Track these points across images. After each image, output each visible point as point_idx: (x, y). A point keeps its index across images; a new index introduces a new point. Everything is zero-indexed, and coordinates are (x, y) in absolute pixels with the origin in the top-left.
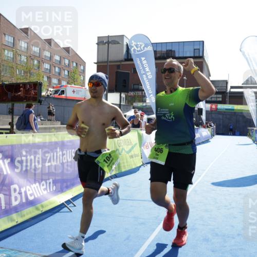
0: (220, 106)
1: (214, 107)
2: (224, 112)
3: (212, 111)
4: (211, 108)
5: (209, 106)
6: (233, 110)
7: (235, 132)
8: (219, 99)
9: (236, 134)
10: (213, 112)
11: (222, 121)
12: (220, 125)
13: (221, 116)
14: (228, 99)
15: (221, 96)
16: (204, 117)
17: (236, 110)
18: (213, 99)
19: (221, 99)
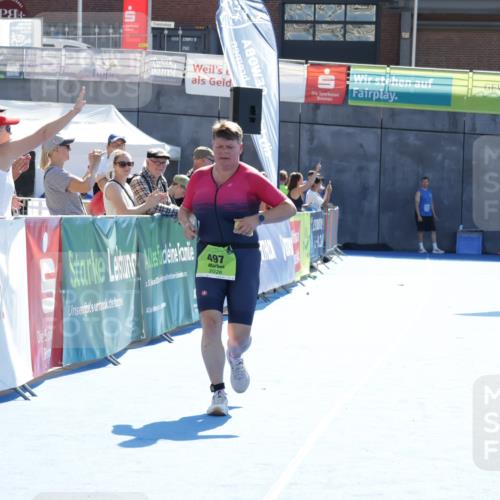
0: (366, 78)
1: (327, 79)
2: (393, 113)
3: (317, 106)
4: (311, 85)
5: (296, 73)
6: (446, 99)
7: (454, 236)
8: (356, 35)
9: (461, 246)
10: (321, 114)
11: (374, 166)
12: (364, 190)
13: (369, 140)
14: (411, 35)
15: (370, 12)
16: (267, 141)
17: (460, 98)
18: (324, 34)
19: (368, 34)
